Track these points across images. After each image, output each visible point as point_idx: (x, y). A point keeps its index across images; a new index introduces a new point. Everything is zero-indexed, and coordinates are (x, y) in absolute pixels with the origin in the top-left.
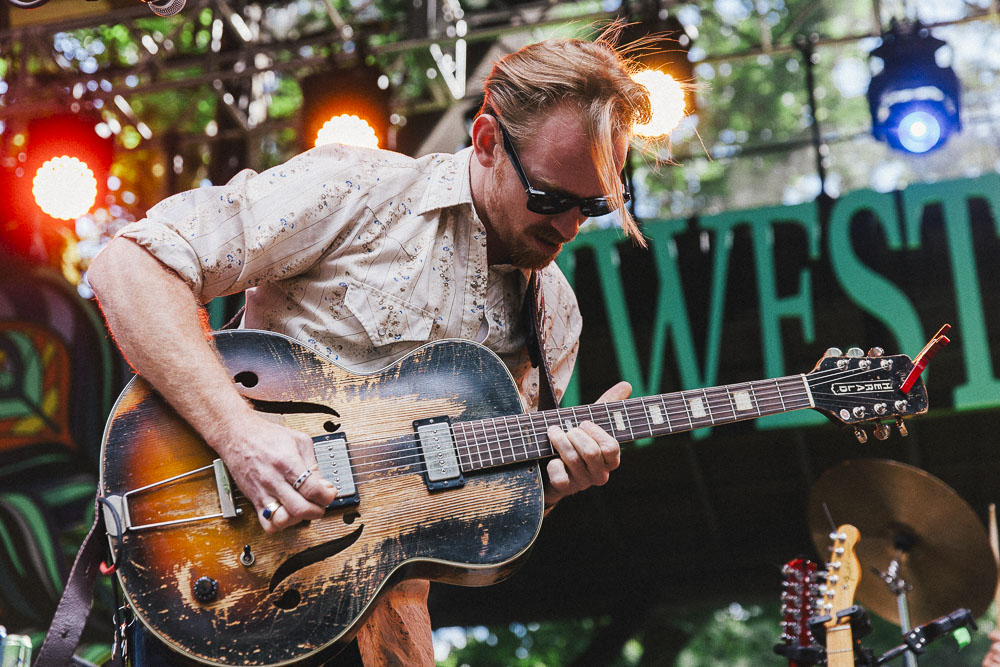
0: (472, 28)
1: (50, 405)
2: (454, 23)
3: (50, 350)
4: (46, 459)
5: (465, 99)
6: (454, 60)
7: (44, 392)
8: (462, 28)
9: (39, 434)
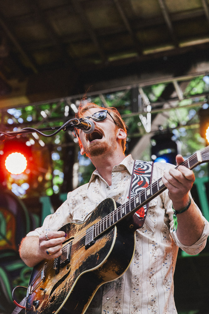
0: (153, 109)
1: (9, 236)
2: (146, 107)
3: (9, 217)
4: (7, 255)
5: (151, 132)
6: (147, 119)
7: (7, 231)
8: (149, 108)
9: (5, 246)
